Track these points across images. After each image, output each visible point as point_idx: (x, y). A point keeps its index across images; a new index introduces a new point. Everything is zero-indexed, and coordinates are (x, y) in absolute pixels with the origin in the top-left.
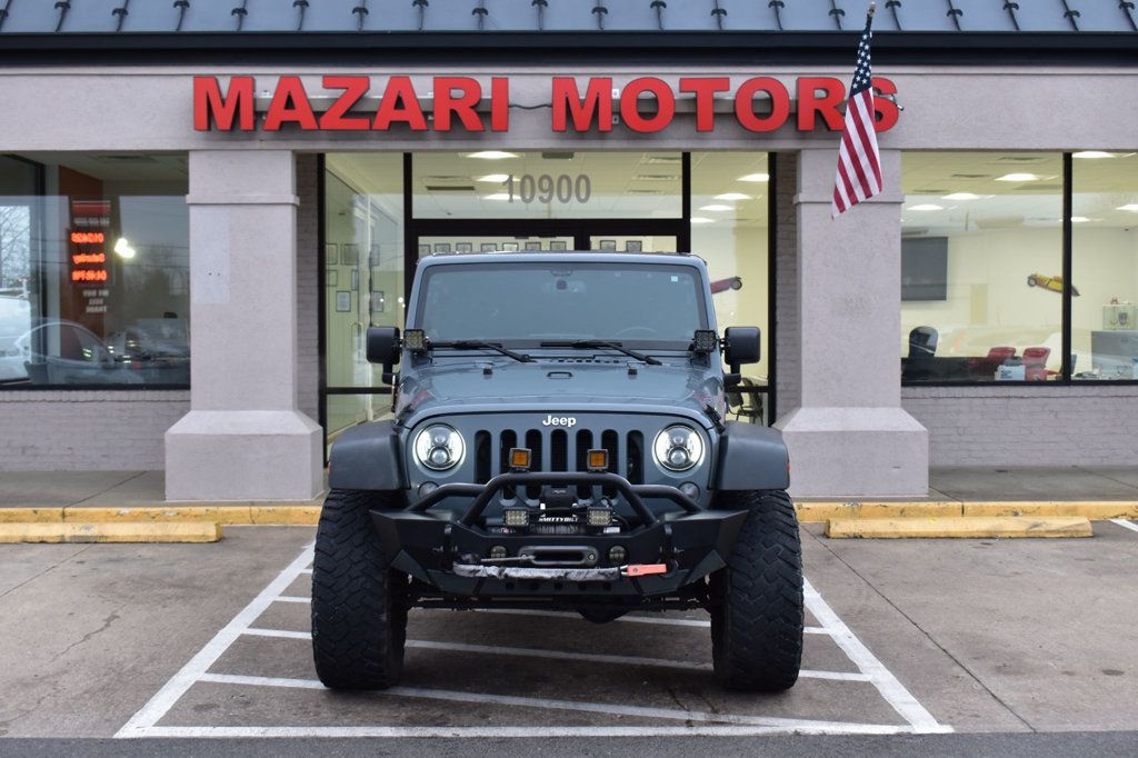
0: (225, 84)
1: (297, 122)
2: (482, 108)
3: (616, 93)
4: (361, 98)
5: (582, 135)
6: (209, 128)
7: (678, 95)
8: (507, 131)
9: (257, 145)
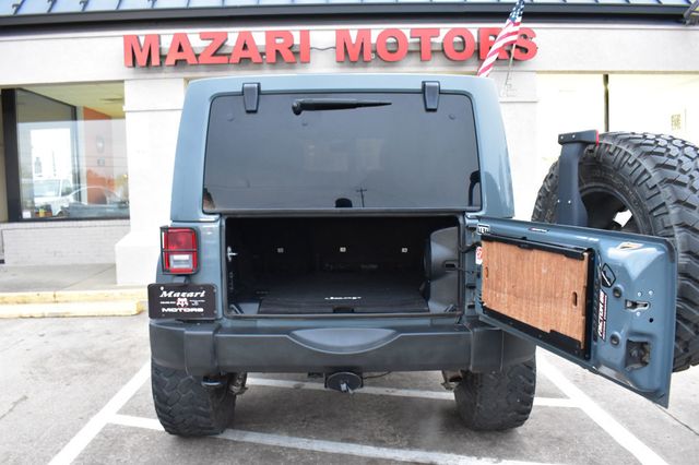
0: (142, 40)
1: (185, 60)
2: (295, 50)
3: (374, 40)
4: (223, 45)
5: (353, 63)
6: (134, 65)
7: (410, 40)
8: (309, 62)
9: (163, 75)
